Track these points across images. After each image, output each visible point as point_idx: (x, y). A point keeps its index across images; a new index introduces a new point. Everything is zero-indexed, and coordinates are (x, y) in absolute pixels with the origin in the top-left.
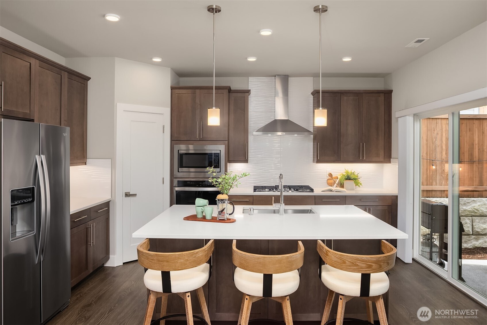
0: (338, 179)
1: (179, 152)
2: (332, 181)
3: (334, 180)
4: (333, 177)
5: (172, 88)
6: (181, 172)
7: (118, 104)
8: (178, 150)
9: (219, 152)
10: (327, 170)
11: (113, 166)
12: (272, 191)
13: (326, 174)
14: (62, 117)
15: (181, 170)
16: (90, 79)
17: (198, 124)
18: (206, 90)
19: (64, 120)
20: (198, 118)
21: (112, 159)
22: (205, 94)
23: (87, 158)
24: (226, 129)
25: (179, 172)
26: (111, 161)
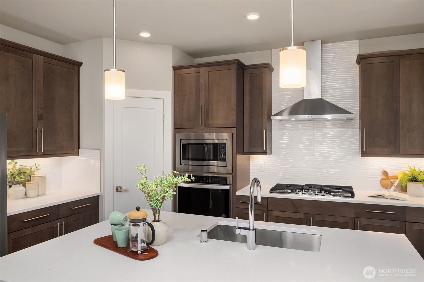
0: (398, 179)
1: (182, 142)
2: (388, 182)
3: (391, 182)
4: (389, 176)
5: (175, 68)
6: (184, 165)
8: (181, 140)
9: (225, 141)
10: (380, 166)
11: (102, 158)
12: (294, 192)
13: (379, 171)
14: (34, 104)
15: (184, 163)
16: (81, 64)
17: (202, 108)
18: (211, 67)
19: (38, 108)
20: (202, 101)
21: (101, 150)
22: (210, 72)
23: (79, 148)
24: (234, 113)
25: (182, 165)
26: (99, 151)
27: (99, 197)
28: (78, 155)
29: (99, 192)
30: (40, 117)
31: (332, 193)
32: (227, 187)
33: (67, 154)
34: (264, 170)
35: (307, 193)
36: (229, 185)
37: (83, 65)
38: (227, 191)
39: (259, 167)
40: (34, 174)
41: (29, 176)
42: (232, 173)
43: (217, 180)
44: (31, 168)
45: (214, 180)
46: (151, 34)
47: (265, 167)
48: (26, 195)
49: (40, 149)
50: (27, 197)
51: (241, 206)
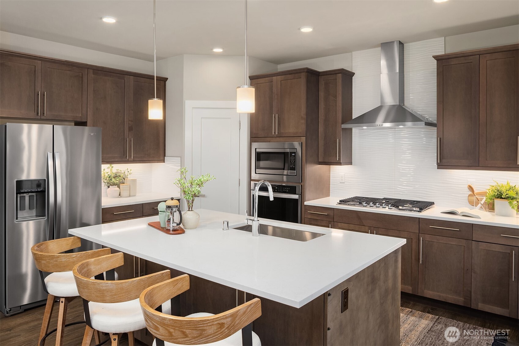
0: (485, 195)
1: (257, 151)
3: (476, 198)
4: (475, 191)
5: (251, 78)
6: (259, 174)
7: (186, 101)
8: (256, 149)
11: (182, 164)
14: (125, 118)
15: (258, 171)
16: (167, 79)
17: (274, 117)
18: (283, 76)
19: (129, 120)
20: (275, 109)
21: (182, 157)
22: (282, 81)
23: (165, 156)
24: (303, 121)
25: (257, 173)
26: (180, 159)
27: (180, 200)
28: (164, 162)
29: (180, 196)
30: (130, 129)
31: (399, 207)
32: (296, 197)
33: (154, 161)
34: (344, 182)
35: (381, 207)
36: (297, 194)
37: (168, 80)
38: (296, 200)
39: (339, 178)
40: (127, 178)
41: (123, 179)
42: (301, 182)
43: (287, 189)
44: (124, 172)
45: (285, 189)
46: (223, 49)
47: (345, 179)
48: (120, 195)
49: (130, 156)
50: (121, 197)
51: (309, 217)
